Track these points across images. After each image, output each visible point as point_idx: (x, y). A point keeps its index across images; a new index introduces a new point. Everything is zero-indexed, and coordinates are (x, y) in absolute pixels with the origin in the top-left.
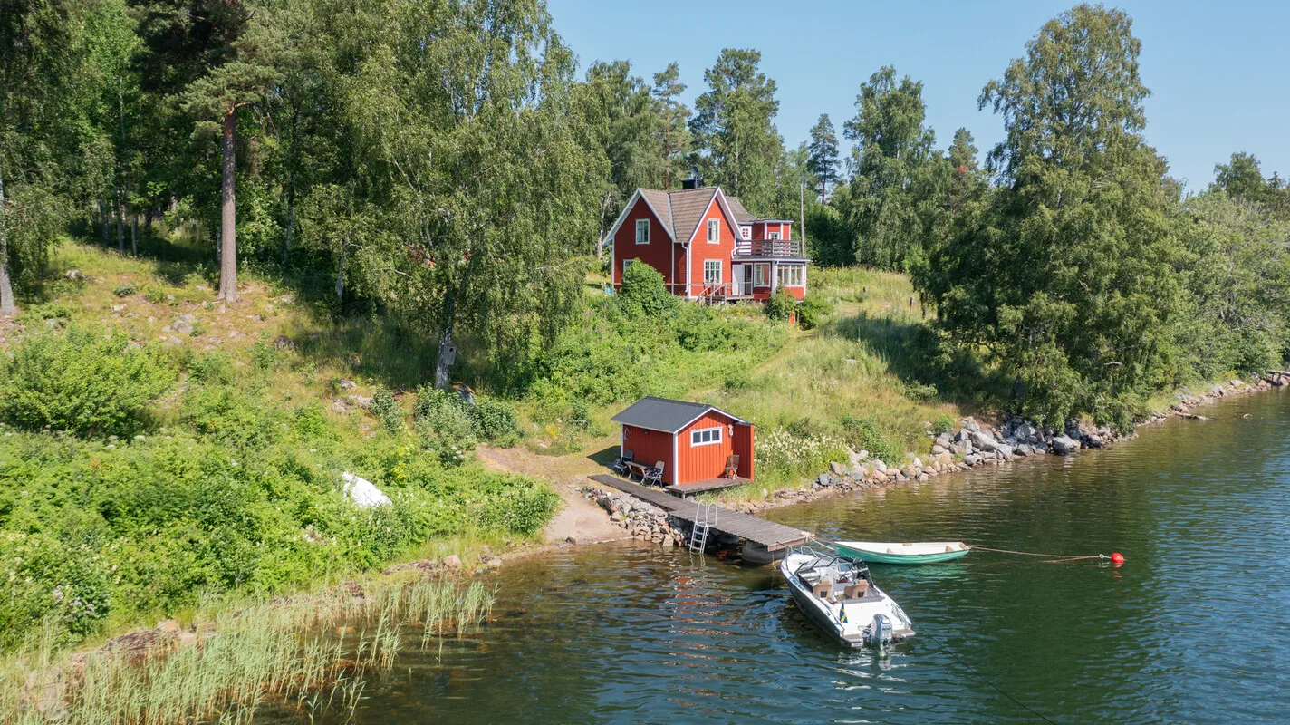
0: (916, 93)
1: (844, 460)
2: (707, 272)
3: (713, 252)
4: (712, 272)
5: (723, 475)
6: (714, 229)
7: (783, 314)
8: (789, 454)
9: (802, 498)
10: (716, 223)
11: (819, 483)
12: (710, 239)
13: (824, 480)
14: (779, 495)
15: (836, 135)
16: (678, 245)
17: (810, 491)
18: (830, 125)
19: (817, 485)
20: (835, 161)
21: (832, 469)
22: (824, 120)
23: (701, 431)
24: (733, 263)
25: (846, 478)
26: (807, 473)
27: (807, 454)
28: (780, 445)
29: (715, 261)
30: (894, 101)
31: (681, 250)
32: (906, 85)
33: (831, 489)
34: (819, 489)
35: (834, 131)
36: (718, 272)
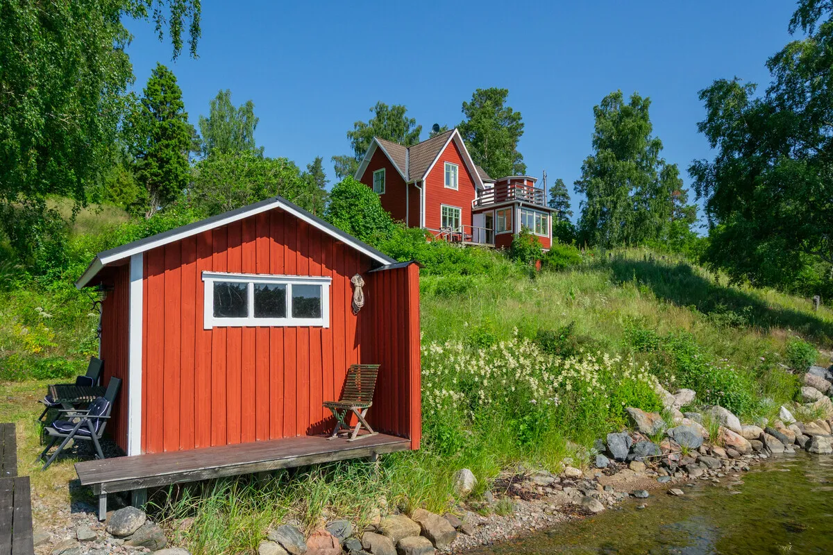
0: (644, 108)
1: (652, 405)
2: (444, 218)
3: (450, 197)
4: (451, 219)
5: (324, 428)
6: (452, 175)
7: (528, 257)
8: (534, 382)
9: (570, 495)
10: (454, 168)
11: (608, 453)
12: (448, 183)
13: (620, 450)
14: (508, 488)
15: (568, 193)
16: (412, 186)
17: (590, 475)
18: (563, 186)
19: (604, 461)
20: (568, 212)
21: (632, 423)
22: (559, 182)
23: (252, 282)
24: (474, 213)
25: (666, 444)
26: (576, 431)
27: (576, 388)
28: (512, 363)
29: (454, 208)
30: (626, 113)
31: (414, 190)
32: (635, 102)
33: (638, 472)
34: (609, 471)
35: (566, 190)
36: (457, 221)
